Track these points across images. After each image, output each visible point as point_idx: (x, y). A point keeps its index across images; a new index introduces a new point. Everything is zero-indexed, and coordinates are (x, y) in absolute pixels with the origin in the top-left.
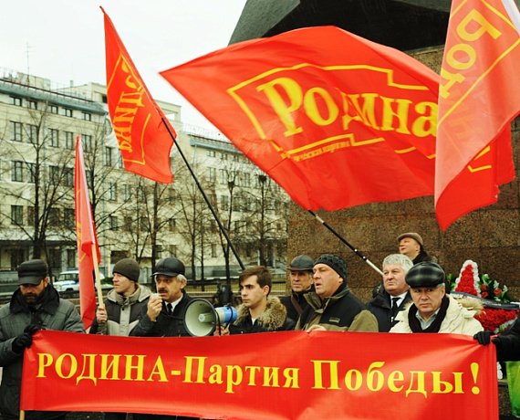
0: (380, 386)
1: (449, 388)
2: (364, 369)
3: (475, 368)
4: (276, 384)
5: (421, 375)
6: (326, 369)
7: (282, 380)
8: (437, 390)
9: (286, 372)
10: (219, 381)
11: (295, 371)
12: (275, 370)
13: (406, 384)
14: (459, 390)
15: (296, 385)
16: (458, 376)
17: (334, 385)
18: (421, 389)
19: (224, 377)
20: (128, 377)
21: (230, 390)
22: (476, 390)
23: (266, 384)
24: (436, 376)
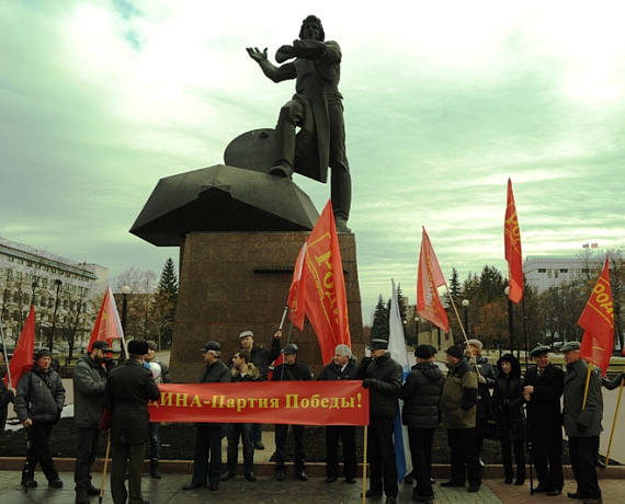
0: (317, 405)
1: (348, 405)
2: (309, 397)
3: (359, 396)
4: (266, 406)
5: (336, 399)
6: (292, 399)
7: (269, 404)
8: (343, 406)
9: (272, 401)
10: (233, 406)
11: (277, 400)
12: (266, 400)
13: (329, 404)
14: (352, 406)
15: (277, 406)
16: (352, 399)
17: (296, 406)
18: (336, 406)
19: (236, 405)
20: (178, 404)
21: (239, 410)
22: (359, 406)
23: (260, 406)
24: (343, 399)
